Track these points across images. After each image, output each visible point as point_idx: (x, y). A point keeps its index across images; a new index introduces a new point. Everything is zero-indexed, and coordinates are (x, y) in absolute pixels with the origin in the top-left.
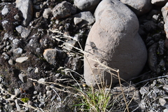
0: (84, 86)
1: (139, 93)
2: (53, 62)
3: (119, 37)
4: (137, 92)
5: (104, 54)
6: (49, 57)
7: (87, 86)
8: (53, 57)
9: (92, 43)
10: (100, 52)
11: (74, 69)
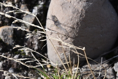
0: (48, 66)
1: (113, 70)
2: (10, 42)
3: (84, 7)
4: (110, 69)
5: (69, 29)
6: (5, 36)
7: (52, 67)
8: (10, 36)
9: (54, 17)
10: (64, 27)
11: (36, 48)
